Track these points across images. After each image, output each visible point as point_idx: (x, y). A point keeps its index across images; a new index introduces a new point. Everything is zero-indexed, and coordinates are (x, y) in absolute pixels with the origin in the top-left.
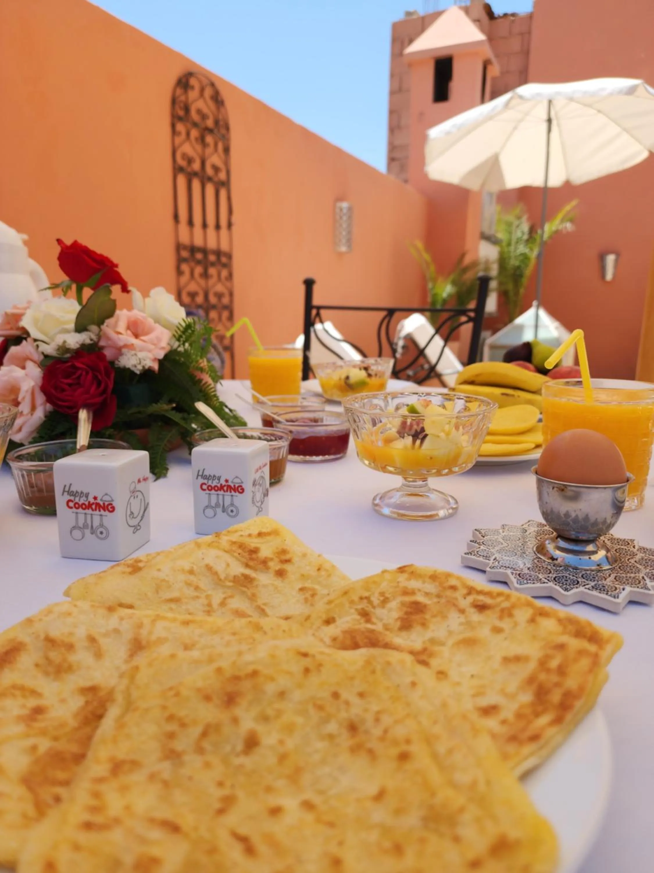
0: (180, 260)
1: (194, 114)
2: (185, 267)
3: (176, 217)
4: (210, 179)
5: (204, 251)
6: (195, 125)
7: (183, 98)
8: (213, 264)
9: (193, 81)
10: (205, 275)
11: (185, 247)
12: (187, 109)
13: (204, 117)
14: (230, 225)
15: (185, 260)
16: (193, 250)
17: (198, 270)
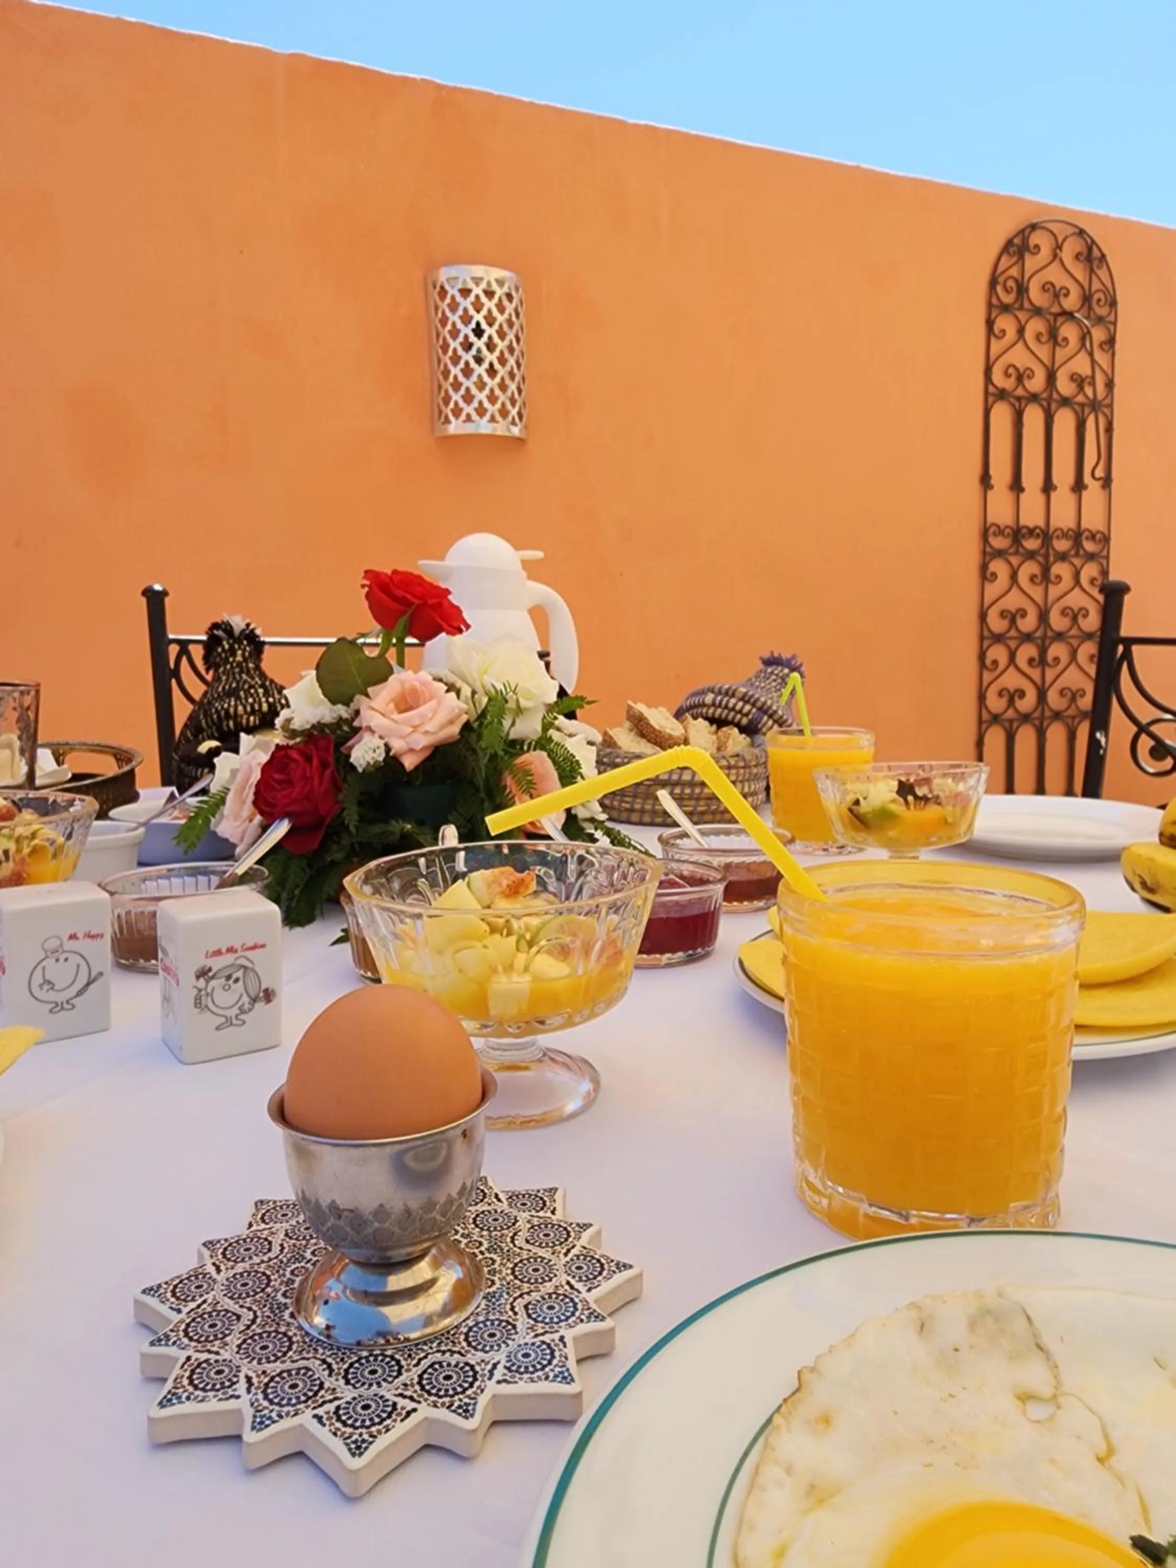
0: (988, 555)
1: (1035, 295)
2: (999, 567)
3: (985, 480)
4: (1065, 402)
5: (1046, 535)
6: (1037, 311)
7: (1014, 272)
8: (1063, 557)
9: (1036, 238)
10: (1045, 577)
11: (1000, 532)
12: (1022, 289)
13: (1057, 294)
14: (1107, 482)
15: (999, 553)
16: (1018, 533)
17: (1029, 569)
